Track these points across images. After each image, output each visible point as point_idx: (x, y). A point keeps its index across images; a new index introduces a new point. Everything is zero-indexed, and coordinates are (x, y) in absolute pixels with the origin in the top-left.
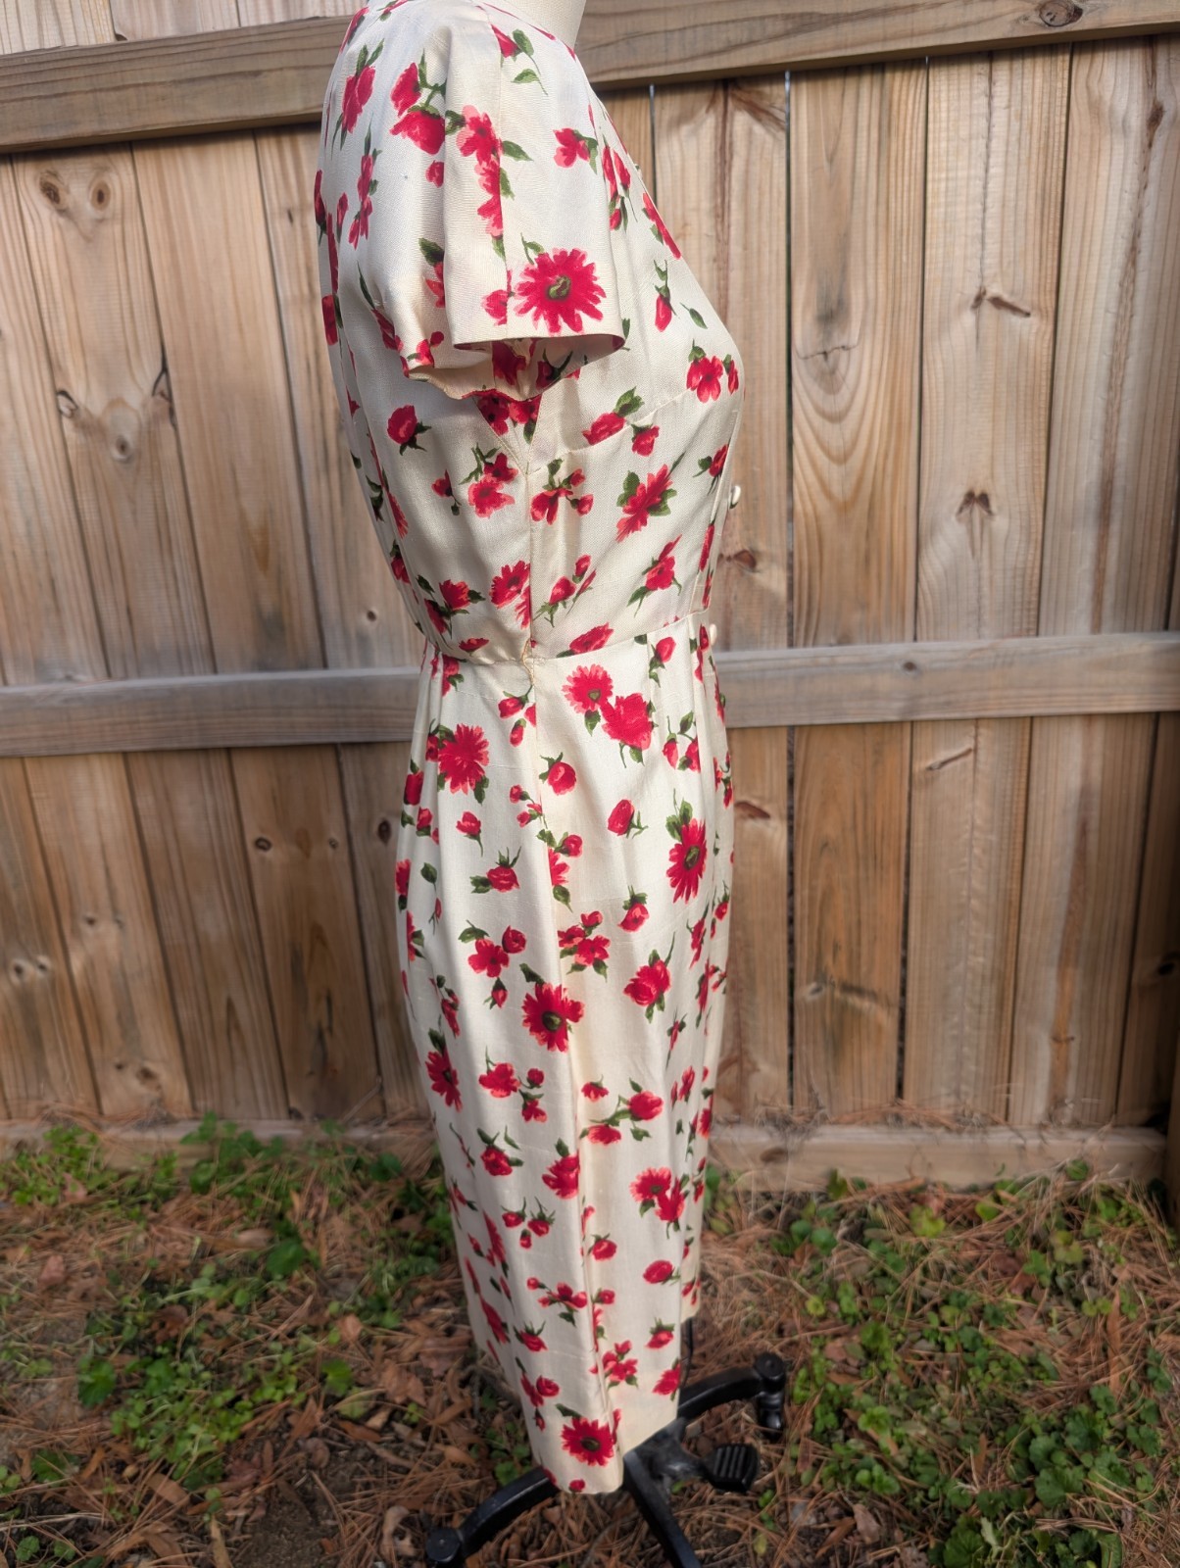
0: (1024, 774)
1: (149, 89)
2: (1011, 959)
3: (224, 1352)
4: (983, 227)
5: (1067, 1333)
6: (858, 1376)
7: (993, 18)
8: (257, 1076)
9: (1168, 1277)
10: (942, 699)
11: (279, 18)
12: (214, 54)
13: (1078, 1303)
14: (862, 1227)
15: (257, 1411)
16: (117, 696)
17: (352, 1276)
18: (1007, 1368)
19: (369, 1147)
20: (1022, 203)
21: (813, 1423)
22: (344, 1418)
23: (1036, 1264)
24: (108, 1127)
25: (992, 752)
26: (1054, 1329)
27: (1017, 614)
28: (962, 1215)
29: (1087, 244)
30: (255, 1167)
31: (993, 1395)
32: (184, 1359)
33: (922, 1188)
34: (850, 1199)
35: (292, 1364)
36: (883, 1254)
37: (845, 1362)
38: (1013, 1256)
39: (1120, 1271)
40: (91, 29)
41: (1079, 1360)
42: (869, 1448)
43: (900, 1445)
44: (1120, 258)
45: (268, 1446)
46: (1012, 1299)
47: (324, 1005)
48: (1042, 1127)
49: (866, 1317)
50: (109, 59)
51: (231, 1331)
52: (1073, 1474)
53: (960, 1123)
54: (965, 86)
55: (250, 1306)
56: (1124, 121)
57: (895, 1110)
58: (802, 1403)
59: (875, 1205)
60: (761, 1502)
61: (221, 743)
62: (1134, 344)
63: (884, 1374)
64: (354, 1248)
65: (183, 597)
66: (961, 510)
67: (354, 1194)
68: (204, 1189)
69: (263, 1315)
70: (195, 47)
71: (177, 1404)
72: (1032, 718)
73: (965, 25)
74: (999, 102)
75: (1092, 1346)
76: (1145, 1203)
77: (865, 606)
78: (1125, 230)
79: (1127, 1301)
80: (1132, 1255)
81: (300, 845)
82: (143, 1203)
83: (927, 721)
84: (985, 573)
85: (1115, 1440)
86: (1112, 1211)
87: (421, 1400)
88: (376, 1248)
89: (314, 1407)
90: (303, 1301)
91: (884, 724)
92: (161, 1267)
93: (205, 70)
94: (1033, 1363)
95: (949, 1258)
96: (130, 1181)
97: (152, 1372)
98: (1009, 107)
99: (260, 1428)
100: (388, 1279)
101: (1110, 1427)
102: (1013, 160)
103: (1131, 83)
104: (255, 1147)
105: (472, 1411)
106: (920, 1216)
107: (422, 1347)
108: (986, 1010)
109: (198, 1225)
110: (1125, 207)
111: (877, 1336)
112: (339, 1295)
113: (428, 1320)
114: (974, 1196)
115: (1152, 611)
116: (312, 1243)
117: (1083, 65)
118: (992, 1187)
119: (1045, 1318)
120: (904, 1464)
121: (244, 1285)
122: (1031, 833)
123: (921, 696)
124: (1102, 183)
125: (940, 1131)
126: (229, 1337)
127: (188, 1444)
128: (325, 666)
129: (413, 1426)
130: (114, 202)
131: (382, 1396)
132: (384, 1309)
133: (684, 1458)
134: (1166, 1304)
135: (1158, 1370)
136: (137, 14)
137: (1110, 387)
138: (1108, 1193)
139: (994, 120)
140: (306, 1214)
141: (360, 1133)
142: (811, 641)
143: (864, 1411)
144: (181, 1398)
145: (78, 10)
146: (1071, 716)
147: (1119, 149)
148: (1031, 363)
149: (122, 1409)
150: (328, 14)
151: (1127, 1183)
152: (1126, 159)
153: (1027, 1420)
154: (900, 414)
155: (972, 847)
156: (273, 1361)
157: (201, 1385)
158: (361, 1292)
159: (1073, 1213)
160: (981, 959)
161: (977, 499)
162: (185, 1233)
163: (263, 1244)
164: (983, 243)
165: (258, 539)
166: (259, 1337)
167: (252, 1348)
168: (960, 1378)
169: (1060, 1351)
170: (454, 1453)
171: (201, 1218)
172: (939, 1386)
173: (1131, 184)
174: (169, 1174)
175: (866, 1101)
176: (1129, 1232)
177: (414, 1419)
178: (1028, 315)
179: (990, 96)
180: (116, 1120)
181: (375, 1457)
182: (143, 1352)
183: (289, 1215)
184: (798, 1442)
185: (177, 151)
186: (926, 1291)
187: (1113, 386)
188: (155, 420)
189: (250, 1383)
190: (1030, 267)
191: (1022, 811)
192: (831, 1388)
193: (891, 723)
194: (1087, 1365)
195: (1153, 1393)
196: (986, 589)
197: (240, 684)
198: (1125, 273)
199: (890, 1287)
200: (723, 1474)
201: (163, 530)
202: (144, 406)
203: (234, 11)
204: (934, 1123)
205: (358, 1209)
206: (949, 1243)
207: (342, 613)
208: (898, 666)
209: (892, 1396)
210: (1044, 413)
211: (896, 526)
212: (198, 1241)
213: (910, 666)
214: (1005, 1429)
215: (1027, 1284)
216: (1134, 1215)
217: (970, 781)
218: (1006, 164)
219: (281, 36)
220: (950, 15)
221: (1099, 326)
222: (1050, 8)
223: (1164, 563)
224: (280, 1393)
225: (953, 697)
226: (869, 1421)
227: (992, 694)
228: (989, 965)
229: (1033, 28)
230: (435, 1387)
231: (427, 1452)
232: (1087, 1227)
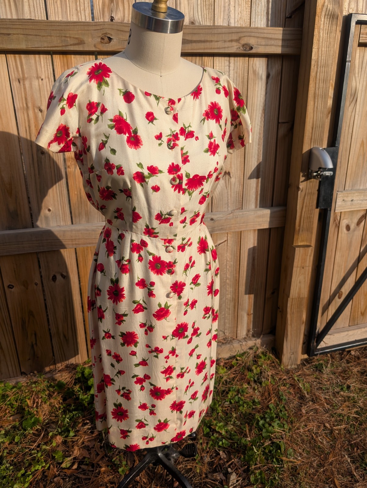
0: (239, 246)
2: (237, 295)
3: (16, 458)
5: (260, 392)
6: (211, 416)
7: (231, 47)
9: (280, 372)
10: (220, 228)
13: (261, 383)
15: (33, 474)
17: (53, 422)
18: (248, 405)
22: (64, 468)
23: (249, 375)
25: (230, 241)
26: (256, 392)
27: (237, 204)
28: (229, 366)
29: (253, 107)
30: (13, 395)
31: (246, 413)
35: (41, 456)
38: (243, 374)
39: (269, 373)
41: (264, 398)
42: (219, 435)
43: (227, 432)
44: (260, 112)
45: (41, 484)
46: (245, 386)
47: (34, 336)
48: (246, 338)
51: (16, 451)
52: (270, 428)
53: (226, 341)
54: (223, 63)
55: (21, 441)
56: (261, 76)
60: (196, 458)
63: (218, 413)
64: (52, 413)
67: (50, 396)
69: (27, 443)
72: (241, 231)
73: (225, 48)
74: (232, 68)
76: (272, 354)
78: (262, 104)
79: (272, 380)
80: (271, 368)
81: (24, 286)
83: (215, 233)
84: (229, 193)
85: (277, 417)
86: (264, 358)
87: (88, 456)
88: (60, 412)
89: (53, 468)
90: (40, 435)
94: (254, 402)
95: (228, 378)
98: (234, 70)
99: (36, 479)
100: (67, 421)
101: (275, 414)
103: (262, 67)
104: (12, 387)
105: (106, 455)
106: (219, 368)
107: (84, 439)
108: (231, 309)
110: (262, 99)
111: (215, 404)
112: (51, 430)
113: (84, 431)
114: (231, 360)
115: (269, 202)
116: (38, 415)
117: (251, 61)
118: (235, 357)
119: (254, 389)
120: (229, 437)
121: (18, 435)
122: (241, 261)
123: (215, 227)
124: (256, 92)
125: (221, 344)
126: (16, 453)
128: (33, 227)
129: (87, 465)
131: (75, 458)
132: (69, 431)
133: (176, 452)
135: (282, 396)
138: (263, 353)
139: (230, 73)
140: (33, 406)
141: (49, 375)
143: (217, 426)
146: (250, 230)
147: (260, 83)
151: (267, 349)
152: (262, 86)
153: (256, 417)
155: (227, 266)
156: (35, 457)
157: (11, 471)
158: (58, 427)
159: (256, 360)
160: (229, 296)
161: (227, 173)
163: (20, 419)
165: (8, 186)
167: (25, 454)
168: (237, 410)
169: (259, 397)
170: (103, 469)
172: (233, 414)
173: (263, 93)
176: (269, 362)
177: (88, 462)
179: (229, 67)
181: (78, 478)
184: (201, 438)
187: (259, 145)
191: (239, 255)
192: (206, 421)
194: (266, 399)
195: (283, 403)
196: (229, 198)
198: (262, 116)
200: (188, 453)
205: (52, 400)
206: (227, 374)
208: (209, 219)
209: (221, 419)
210: (243, 151)
213: (212, 219)
214: (251, 421)
215: (248, 381)
216: (270, 357)
217: (226, 249)
219: (18, 23)
220: (220, 44)
221: (256, 129)
222: (245, 46)
223: (272, 189)
224: (40, 466)
225: (223, 227)
226: (219, 428)
227: (232, 226)
228: (231, 297)
229: (241, 51)
230: (91, 451)
231: (95, 472)
232: (260, 363)
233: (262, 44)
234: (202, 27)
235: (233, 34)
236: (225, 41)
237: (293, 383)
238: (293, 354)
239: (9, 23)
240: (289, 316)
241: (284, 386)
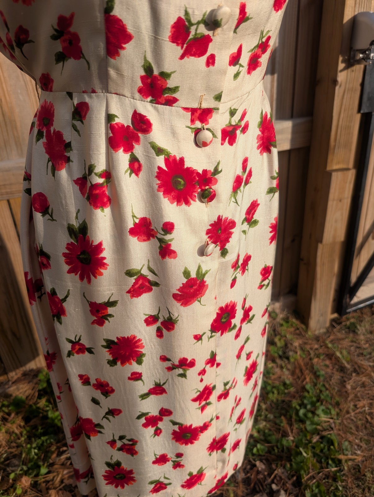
5: (289, 370)
13: (288, 358)
17: (15, 456)
23: (273, 350)
26: (284, 370)
31: (277, 401)
41: (296, 377)
52: (315, 418)
79: (301, 352)
80: (296, 337)
94: (284, 384)
101: (315, 396)
107: (63, 476)
112: (12, 468)
113: (61, 463)
115: (288, 111)
132: (38, 467)
134: (311, 349)
135: (319, 372)
138: (284, 319)
153: (293, 405)
169: (289, 376)
176: (292, 329)
194: (298, 378)
195: (321, 380)
214: (288, 412)
223: (291, 91)
237: (327, 352)
238: (322, 315)
240: (318, 269)
241: (317, 357)
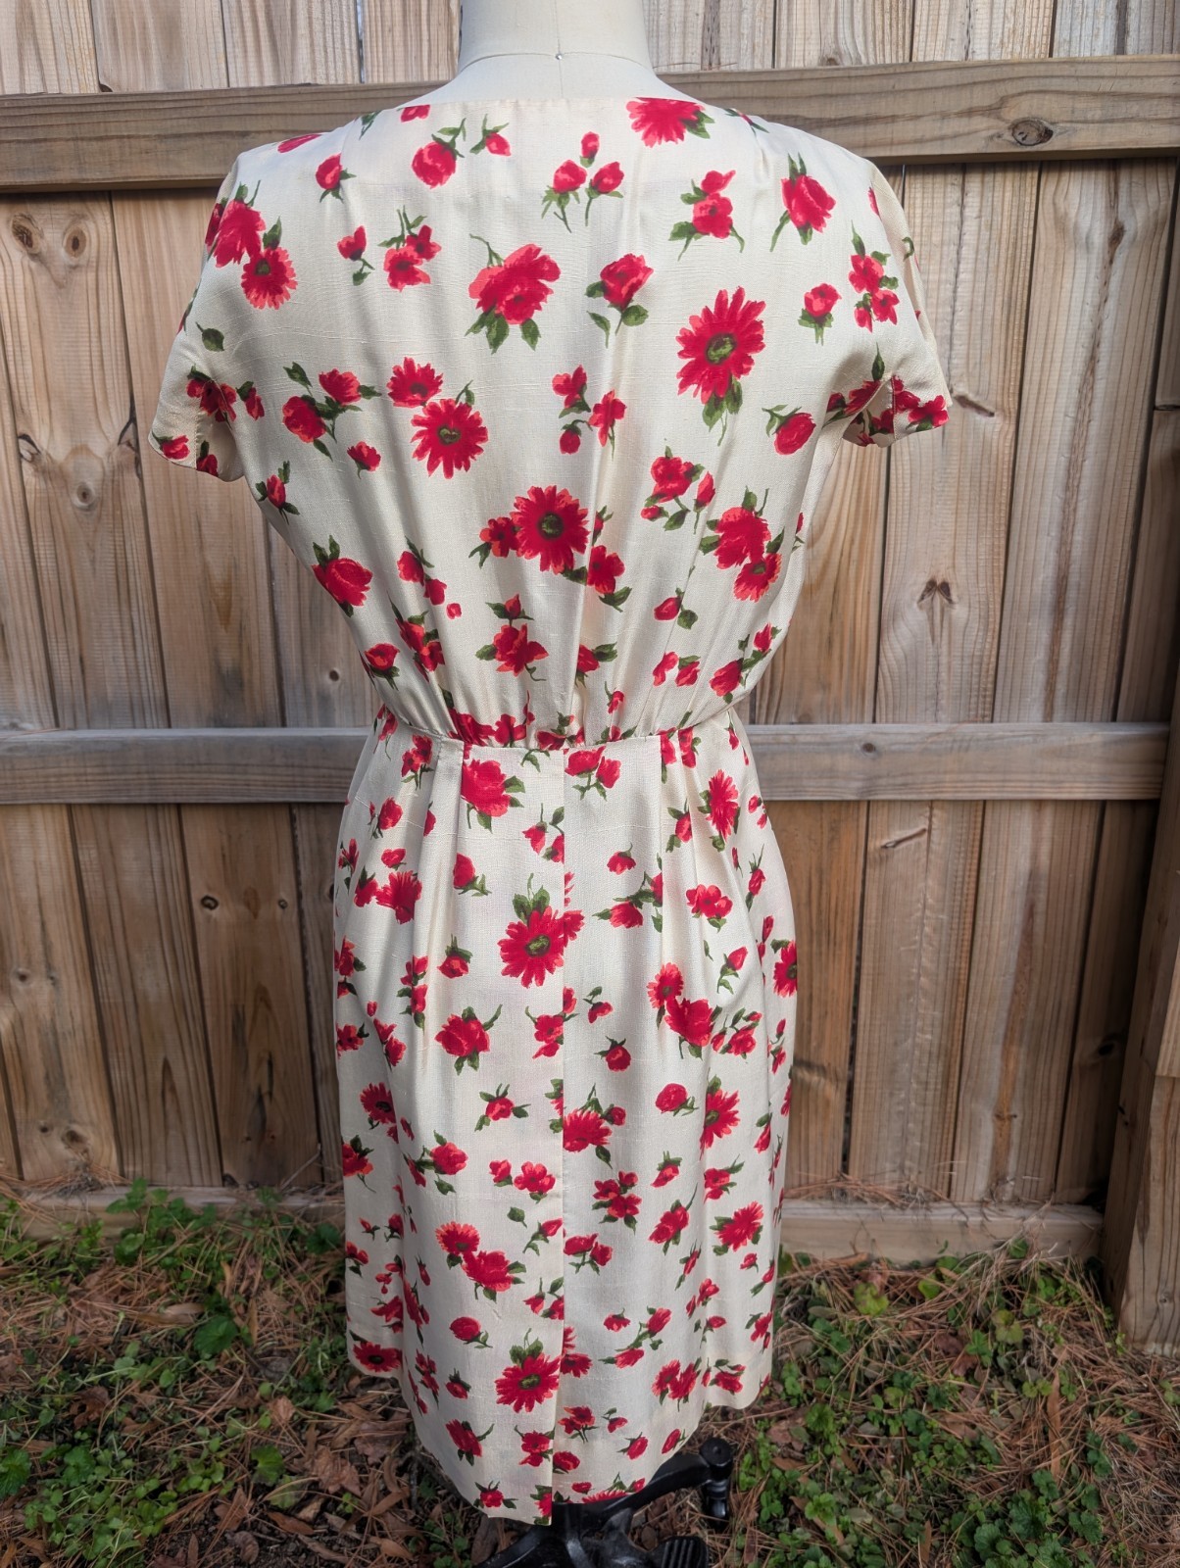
0: (976, 855)
1: (133, 142)
2: (958, 1036)
3: (147, 1436)
4: (952, 330)
5: (1009, 1415)
6: (802, 1461)
7: (969, 134)
8: (191, 1140)
9: (1105, 1357)
10: (900, 780)
11: (269, 81)
12: (202, 112)
13: (1018, 1384)
14: (805, 1305)
15: (182, 1500)
16: (65, 747)
17: (284, 1353)
18: (950, 1452)
19: (306, 1216)
20: (989, 308)
21: (759, 1512)
22: (276, 1509)
23: (978, 1344)
24: (29, 1193)
25: (944, 832)
26: (995, 1411)
27: (973, 700)
28: (904, 1292)
29: (1049, 351)
30: (185, 1237)
31: (937, 1481)
32: (105, 1446)
33: (866, 1264)
34: (796, 1275)
35: (220, 1450)
36: (827, 1332)
37: (790, 1445)
38: (955, 1335)
39: (1059, 1351)
40: (75, 78)
41: (1021, 1443)
42: (814, 1537)
43: (845, 1533)
44: (1080, 366)
45: (193, 1539)
46: (955, 1380)
47: (265, 1067)
48: (983, 1203)
49: (810, 1399)
50: (93, 109)
51: (156, 1414)
53: (903, 1198)
54: (939, 195)
55: (176, 1387)
56: (1087, 238)
57: (840, 1185)
58: (748, 1490)
59: (819, 1282)
61: (172, 799)
62: (1091, 448)
63: (829, 1458)
64: (287, 1323)
65: (139, 648)
66: (922, 598)
67: (288, 1267)
68: (130, 1260)
69: (191, 1397)
70: (183, 104)
71: (96, 1494)
72: (985, 801)
73: (942, 138)
74: (971, 212)
75: (1033, 1428)
76: (1082, 1283)
77: (826, 687)
78: (1085, 339)
79: (1066, 1382)
80: (1070, 1334)
81: (248, 905)
82: (64, 1274)
83: (883, 801)
84: (944, 660)
86: (1050, 1290)
87: (356, 1490)
88: (311, 1323)
89: (243, 1497)
90: (233, 1383)
91: (841, 802)
92: (82, 1343)
93: (192, 127)
94: (975, 1447)
95: (892, 1338)
96: (50, 1251)
97: (70, 1460)
98: (980, 217)
99: (186, 1520)
100: (323, 1357)
101: (1052, 1513)
102: (982, 267)
103: (1095, 203)
104: (186, 1216)
105: (409, 1500)
106: (863, 1294)
107: (358, 1431)
108: (932, 1087)
109: (122, 1299)
110: (1086, 318)
111: (822, 1418)
112: (271, 1375)
113: (364, 1402)
114: (917, 1274)
115: (1101, 702)
116: (243, 1319)
117: (1050, 183)
118: (933, 1264)
119: (987, 1399)
120: (850, 1555)
121: (171, 1364)
122: (980, 914)
123: (880, 777)
124: (1065, 294)
125: (884, 1207)
126: (153, 1420)
127: (109, 1539)
128: (284, 724)
129: (347, 1517)
130: (90, 250)
131: (315, 1483)
132: (318, 1391)
133: (631, 1552)
134: (1103, 1385)
135: (1098, 1453)
136: (123, 67)
137: (1067, 488)
138: (1047, 1271)
139: (966, 228)
140: (238, 1287)
141: (297, 1202)
142: (772, 719)
143: (810, 1499)
144: (100, 1489)
145: (62, 58)
146: (1022, 801)
147: (1082, 264)
148: (993, 460)
149: (37, 1502)
150: (319, 82)
151: (1065, 1261)
152: (1088, 273)
153: (971, 1507)
154: (867, 502)
155: (923, 925)
156: (201, 1447)
157: (123, 1474)
158: (293, 1372)
159: (1013, 1291)
160: (929, 1037)
161: (938, 588)
162: (109, 1307)
163: (191, 1320)
164: (951, 344)
165: (221, 594)
166: (185, 1421)
167: (177, 1432)
168: (904, 1463)
169: (1002, 1434)
170: (390, 1546)
171: (124, 1291)
172: (884, 1471)
173: (1092, 297)
174: (93, 1244)
175: (811, 1175)
176: (1066, 1311)
177: (349, 1510)
178: (992, 414)
179: (962, 206)
180: (37, 1185)
181: (308, 1552)
182: (60, 1438)
183: (219, 1288)
184: (744, 1531)
185: (157, 203)
186: (870, 1372)
187: (1070, 487)
188: (120, 468)
189: (174, 1471)
190: (995, 369)
191: (972, 891)
192: (777, 1473)
193: (849, 802)
194: (1028, 1448)
195: (1093, 1477)
196: (944, 675)
197: (195, 739)
198: (1085, 381)
199: (835, 1367)
201: (122, 580)
202: (109, 454)
203: (224, 71)
204: (877, 1199)
205: (293, 1282)
206: (891, 1321)
207: (304, 672)
208: (858, 747)
209: (837, 1482)
210: (1004, 508)
211: (859, 609)
212: (122, 1316)
213: (869, 748)
214: (950, 1516)
215: (969, 1365)
216: (1072, 1294)
217: (924, 860)
218: (975, 271)
219: (271, 99)
220: (928, 128)
221: (1058, 430)
222: (1022, 128)
223: (1114, 657)
224: (207, 1482)
225: (910, 779)
226: (816, 1509)
227: (948, 777)
228: (936, 1042)
229: (1005, 145)
230: (370, 1475)
231: (362, 1546)
232: (1027, 1306)
233: (1089, 116)
234: (859, 73)
235: (977, 90)
236: (944, 116)
237: (1153, 1413)
238: (1171, 1299)
239: (247, 100)
240: (1155, 1147)
241: (1111, 1414)
